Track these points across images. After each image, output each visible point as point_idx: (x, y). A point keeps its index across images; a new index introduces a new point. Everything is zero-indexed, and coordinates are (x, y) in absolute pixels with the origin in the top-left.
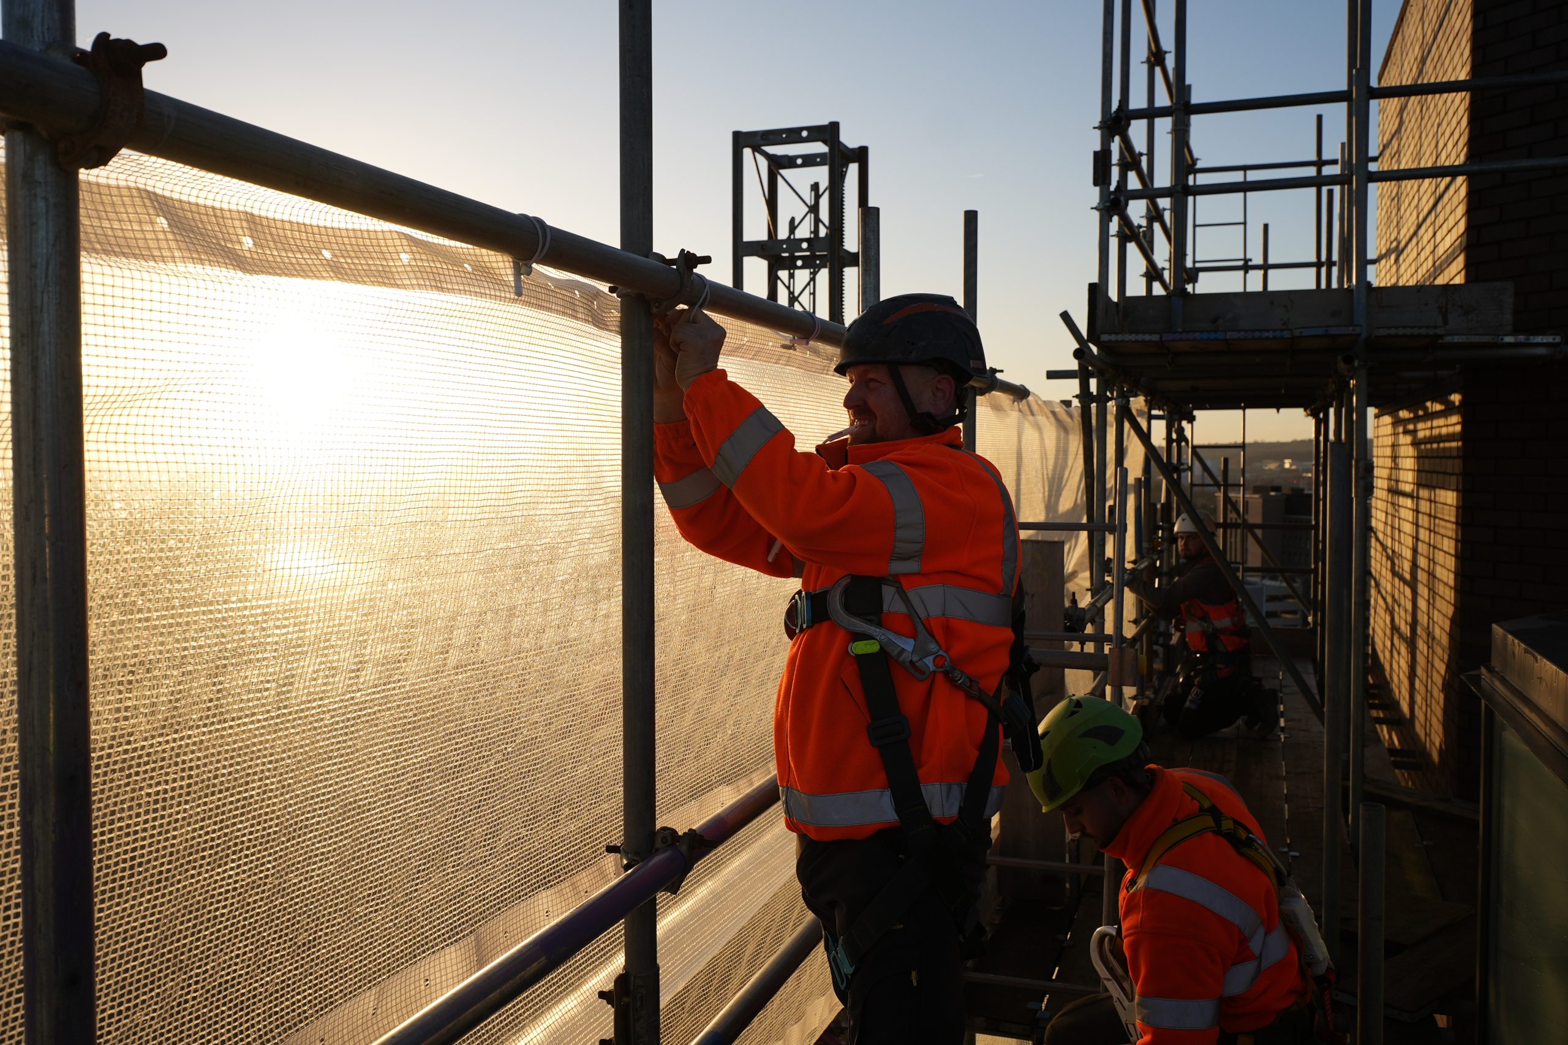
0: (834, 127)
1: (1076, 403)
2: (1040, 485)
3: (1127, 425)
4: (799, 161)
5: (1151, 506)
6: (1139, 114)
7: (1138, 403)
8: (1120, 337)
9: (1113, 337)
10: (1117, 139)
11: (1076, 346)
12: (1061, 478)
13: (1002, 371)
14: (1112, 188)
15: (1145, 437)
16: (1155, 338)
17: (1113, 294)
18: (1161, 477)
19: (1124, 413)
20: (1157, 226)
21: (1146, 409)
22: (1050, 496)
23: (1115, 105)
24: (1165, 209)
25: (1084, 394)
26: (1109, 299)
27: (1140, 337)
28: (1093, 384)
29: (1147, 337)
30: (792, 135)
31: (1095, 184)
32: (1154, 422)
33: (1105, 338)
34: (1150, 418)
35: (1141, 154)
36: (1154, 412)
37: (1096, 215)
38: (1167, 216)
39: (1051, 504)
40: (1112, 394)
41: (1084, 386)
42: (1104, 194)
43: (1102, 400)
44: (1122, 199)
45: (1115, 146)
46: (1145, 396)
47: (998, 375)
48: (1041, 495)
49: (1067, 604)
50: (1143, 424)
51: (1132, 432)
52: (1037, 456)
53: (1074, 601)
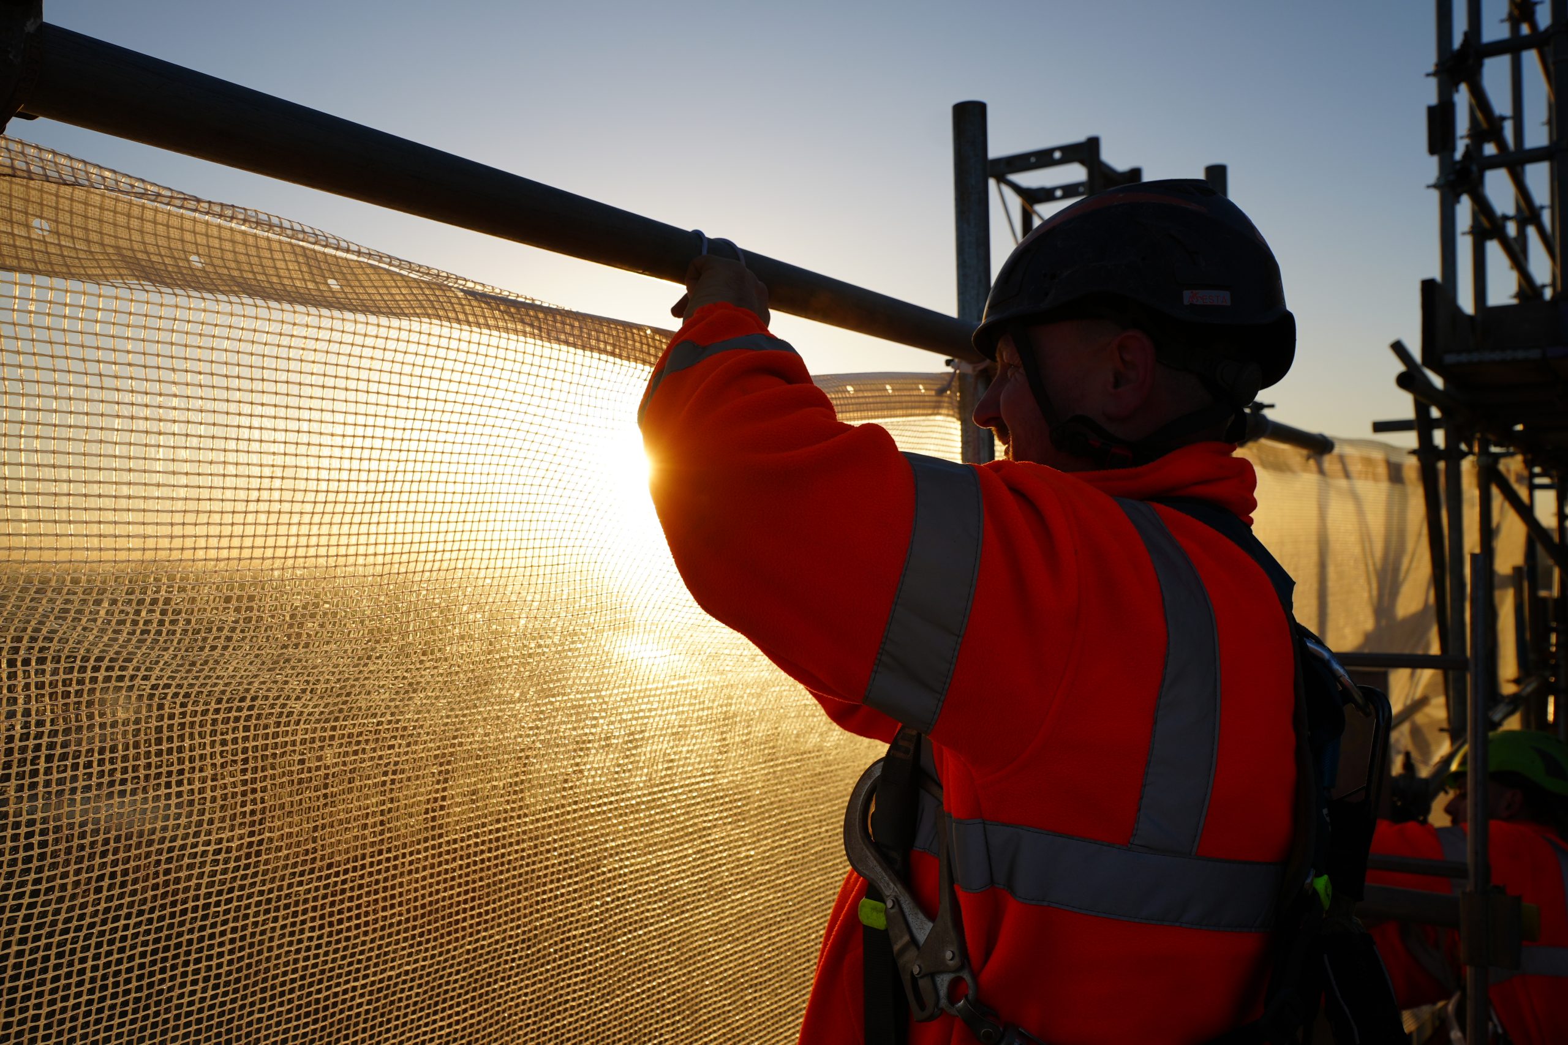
0: (1093, 144)
1: (1412, 462)
2: (1362, 581)
3: (1495, 491)
4: (1059, 193)
5: (1538, 604)
6: (1497, 48)
7: (1513, 466)
8: (1475, 357)
9: (1464, 358)
10: (1463, 88)
11: (1400, 367)
12: (1396, 569)
13: (1272, 406)
14: (1458, 155)
15: (1526, 512)
16: (1535, 354)
17: (1466, 302)
18: (1550, 562)
19: (1489, 476)
20: (1531, 232)
21: (1526, 473)
22: (1380, 595)
23: (1457, 41)
24: (1542, 208)
25: (1426, 452)
26: (1458, 310)
27: (1509, 355)
28: (1439, 438)
29: (1520, 355)
30: (1042, 159)
31: (1432, 150)
32: (1539, 494)
33: (1450, 359)
34: (1532, 488)
35: (1503, 118)
36: (1538, 481)
37: (1435, 195)
38: (1546, 217)
39: (1383, 607)
40: (1470, 446)
41: (1425, 439)
42: (1447, 165)
43: (1453, 456)
44: (1474, 168)
45: (1462, 98)
46: (1524, 453)
47: (1268, 413)
48: (1366, 595)
49: (1397, 767)
50: (1523, 493)
51: (1507, 505)
52: (1353, 539)
53: (1409, 766)
